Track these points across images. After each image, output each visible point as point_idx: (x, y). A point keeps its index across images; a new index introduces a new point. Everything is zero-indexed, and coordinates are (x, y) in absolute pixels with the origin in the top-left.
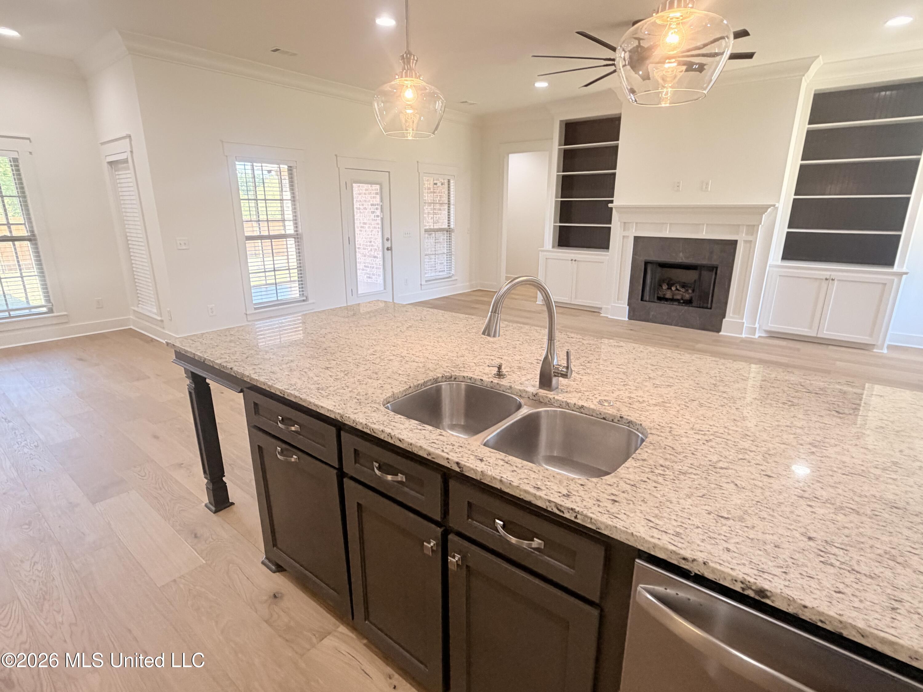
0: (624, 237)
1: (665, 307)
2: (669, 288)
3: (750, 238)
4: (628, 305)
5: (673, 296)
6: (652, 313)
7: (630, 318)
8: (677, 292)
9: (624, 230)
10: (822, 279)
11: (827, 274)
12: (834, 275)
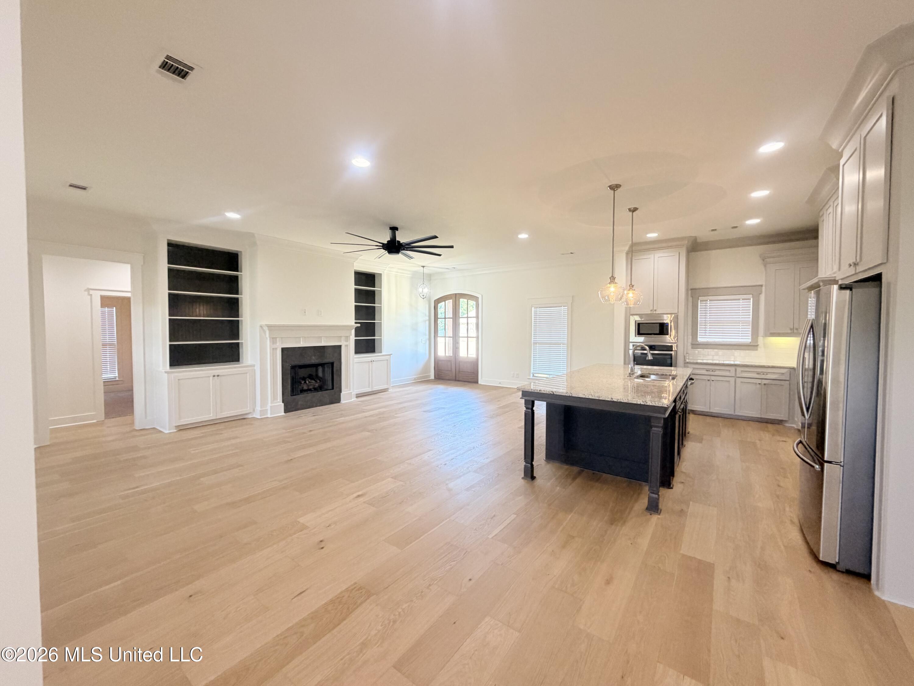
0: (273, 349)
1: (309, 396)
2: (305, 382)
3: (346, 343)
4: (283, 402)
5: (308, 387)
6: (300, 403)
7: (285, 412)
8: (310, 384)
9: (273, 344)
10: (369, 362)
11: (369, 359)
12: (373, 359)
